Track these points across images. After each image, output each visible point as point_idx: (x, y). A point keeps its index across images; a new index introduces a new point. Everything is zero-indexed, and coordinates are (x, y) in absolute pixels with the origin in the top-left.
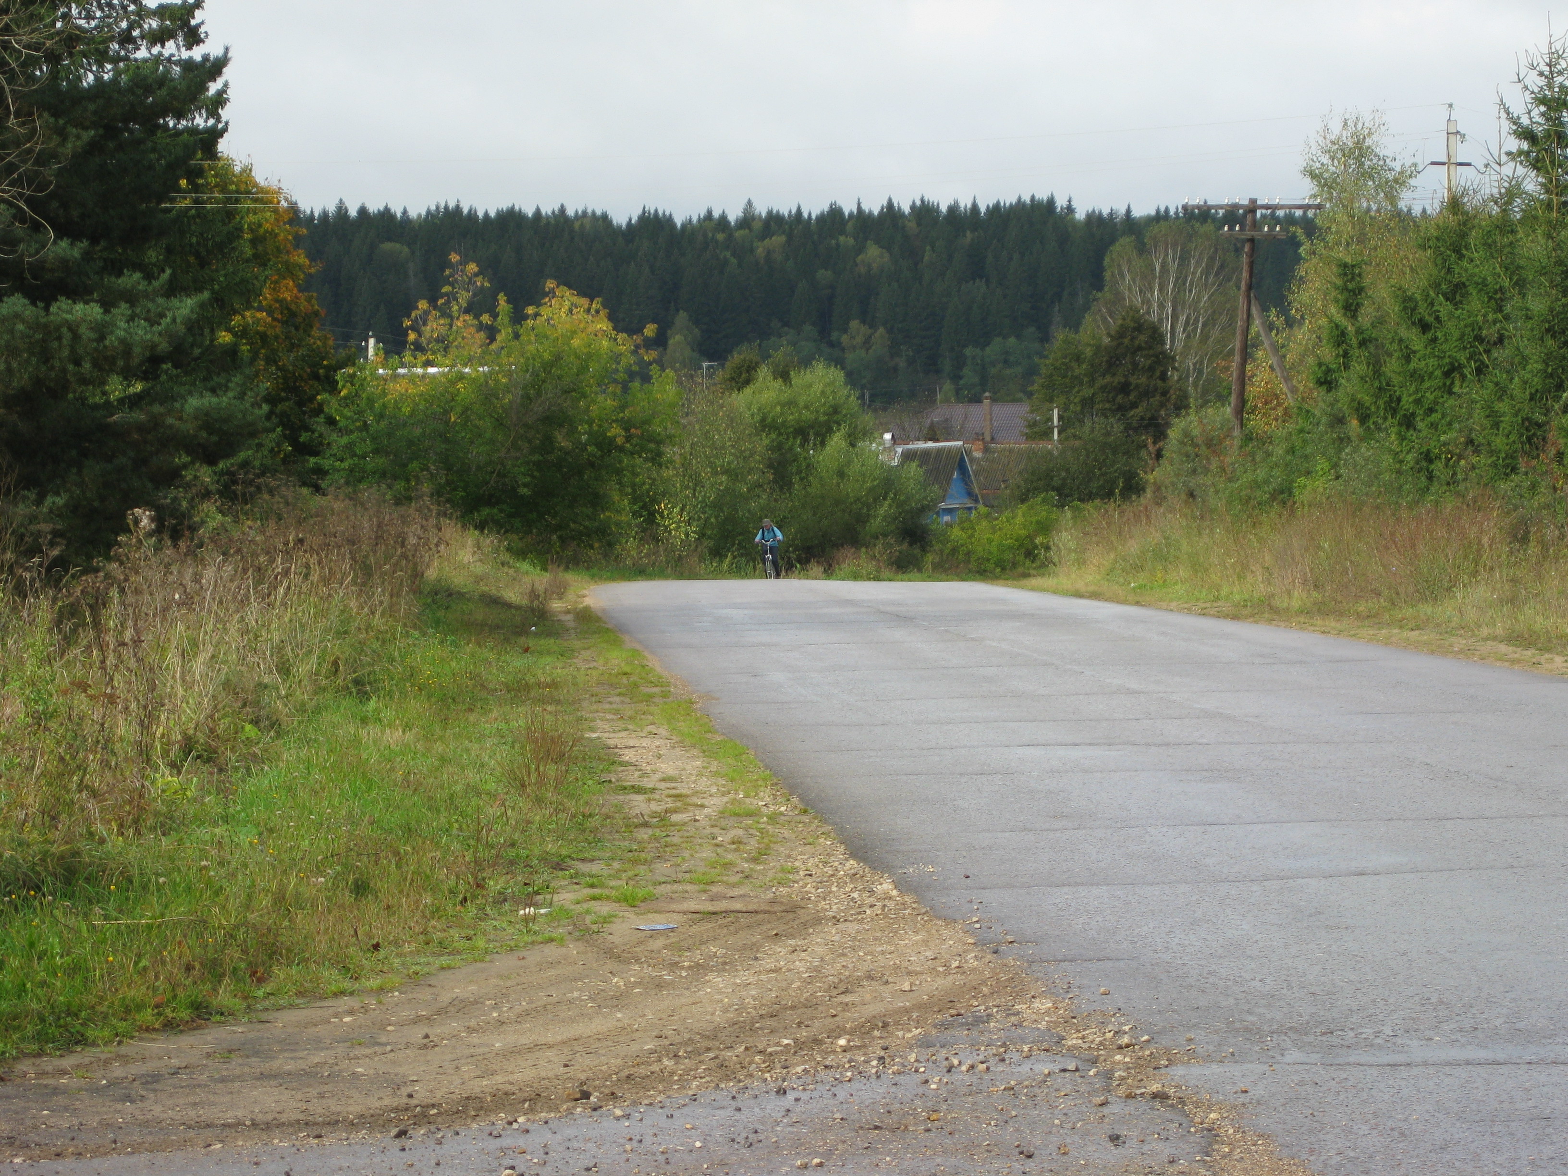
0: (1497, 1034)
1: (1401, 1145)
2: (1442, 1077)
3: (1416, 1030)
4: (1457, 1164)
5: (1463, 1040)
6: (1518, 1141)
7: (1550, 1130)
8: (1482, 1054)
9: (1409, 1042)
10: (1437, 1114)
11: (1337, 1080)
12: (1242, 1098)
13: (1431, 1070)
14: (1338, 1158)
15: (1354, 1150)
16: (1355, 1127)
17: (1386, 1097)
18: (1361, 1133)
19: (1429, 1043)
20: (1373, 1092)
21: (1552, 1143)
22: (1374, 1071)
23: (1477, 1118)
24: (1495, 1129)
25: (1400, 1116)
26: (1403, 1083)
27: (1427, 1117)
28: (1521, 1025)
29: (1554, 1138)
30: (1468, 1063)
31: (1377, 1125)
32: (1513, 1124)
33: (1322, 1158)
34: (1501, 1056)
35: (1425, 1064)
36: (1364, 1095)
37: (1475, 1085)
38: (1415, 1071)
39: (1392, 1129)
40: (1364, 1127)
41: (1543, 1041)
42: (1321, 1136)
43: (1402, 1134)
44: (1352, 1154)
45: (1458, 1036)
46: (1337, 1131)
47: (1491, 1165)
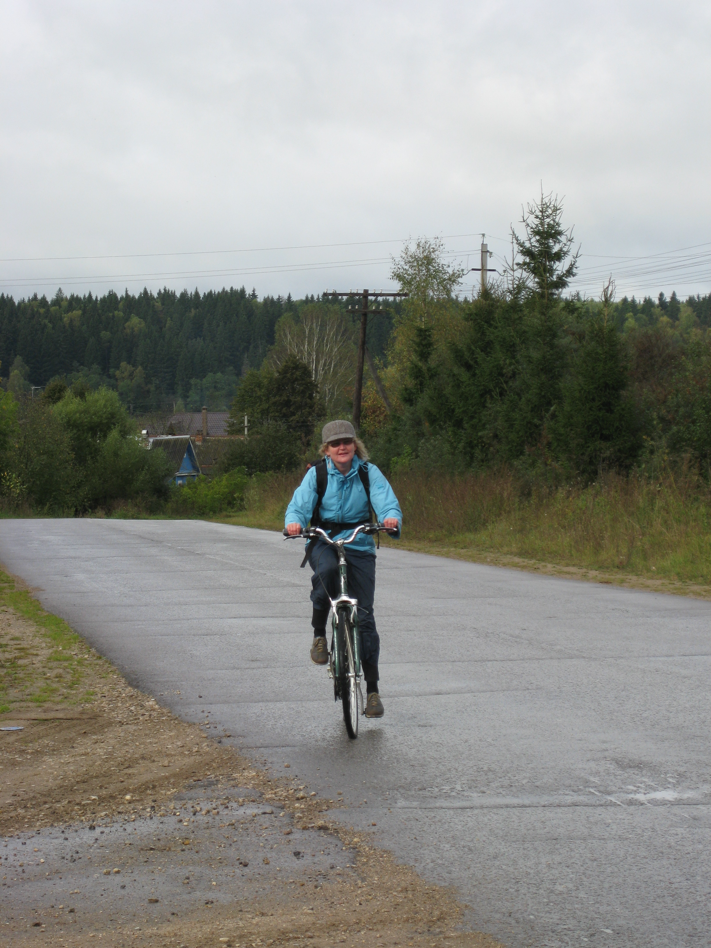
0: (524, 789)
1: (470, 856)
2: (492, 815)
3: (476, 787)
4: (504, 867)
5: (504, 793)
6: (539, 853)
7: (558, 846)
8: (515, 801)
9: (472, 794)
10: (490, 838)
11: (429, 817)
12: (374, 829)
13: (485, 811)
14: (432, 864)
15: (442, 859)
16: (442, 846)
17: (459, 827)
18: (445, 849)
19: (484, 794)
20: (452, 824)
21: (560, 854)
22: (452, 812)
23: (515, 839)
24: (526, 846)
25: (467, 839)
26: (469, 819)
27: (484, 838)
28: (538, 784)
29: (561, 851)
30: (507, 806)
31: (454, 844)
32: (537, 843)
33: (423, 865)
34: (527, 802)
35: (482, 807)
36: (446, 826)
37: (512, 820)
38: (476, 811)
39: (464, 847)
40: (447, 846)
41: (552, 793)
42: (422, 851)
43: (470, 850)
44: (440, 862)
45: (501, 790)
46: (431, 848)
47: (524, 868)
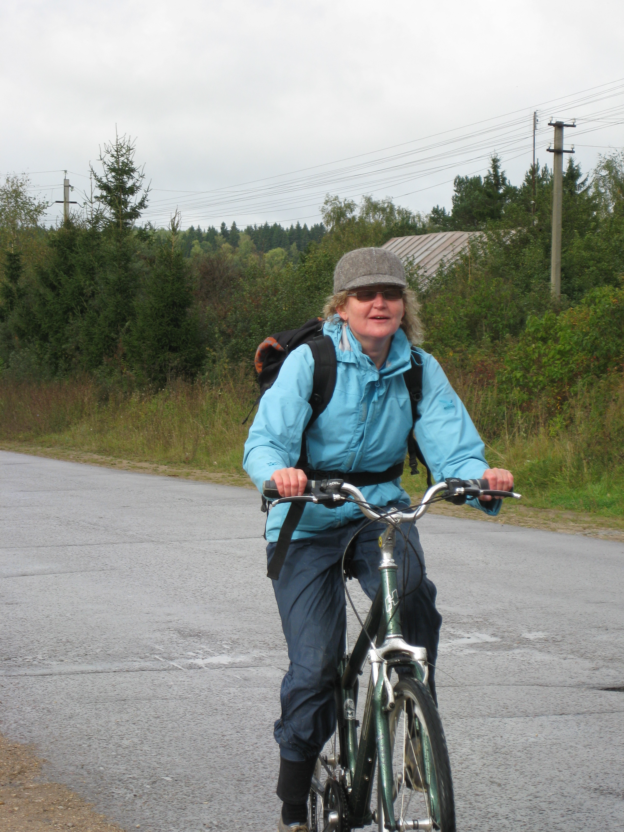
0: (97, 657)
1: (48, 717)
2: (69, 680)
3: (55, 656)
4: (78, 726)
5: (80, 661)
6: (109, 712)
7: (126, 706)
8: (90, 668)
9: (51, 663)
10: (67, 700)
11: (14, 684)
13: (63, 677)
14: (15, 725)
15: (23, 720)
16: (24, 708)
17: (40, 692)
18: (27, 711)
19: (62, 662)
20: (33, 689)
21: (128, 713)
22: (33, 678)
23: (88, 701)
24: (98, 706)
25: (47, 702)
26: (48, 684)
27: (62, 701)
28: (109, 652)
29: (128, 710)
30: (82, 672)
31: (35, 706)
32: (107, 704)
33: (6, 726)
34: (100, 668)
35: (60, 674)
36: (28, 691)
37: (87, 684)
38: (55, 678)
39: (43, 709)
40: (28, 708)
41: (122, 660)
42: (6, 714)
43: (49, 711)
44: (22, 722)
45: (77, 659)
46: (14, 710)
47: (96, 726)
